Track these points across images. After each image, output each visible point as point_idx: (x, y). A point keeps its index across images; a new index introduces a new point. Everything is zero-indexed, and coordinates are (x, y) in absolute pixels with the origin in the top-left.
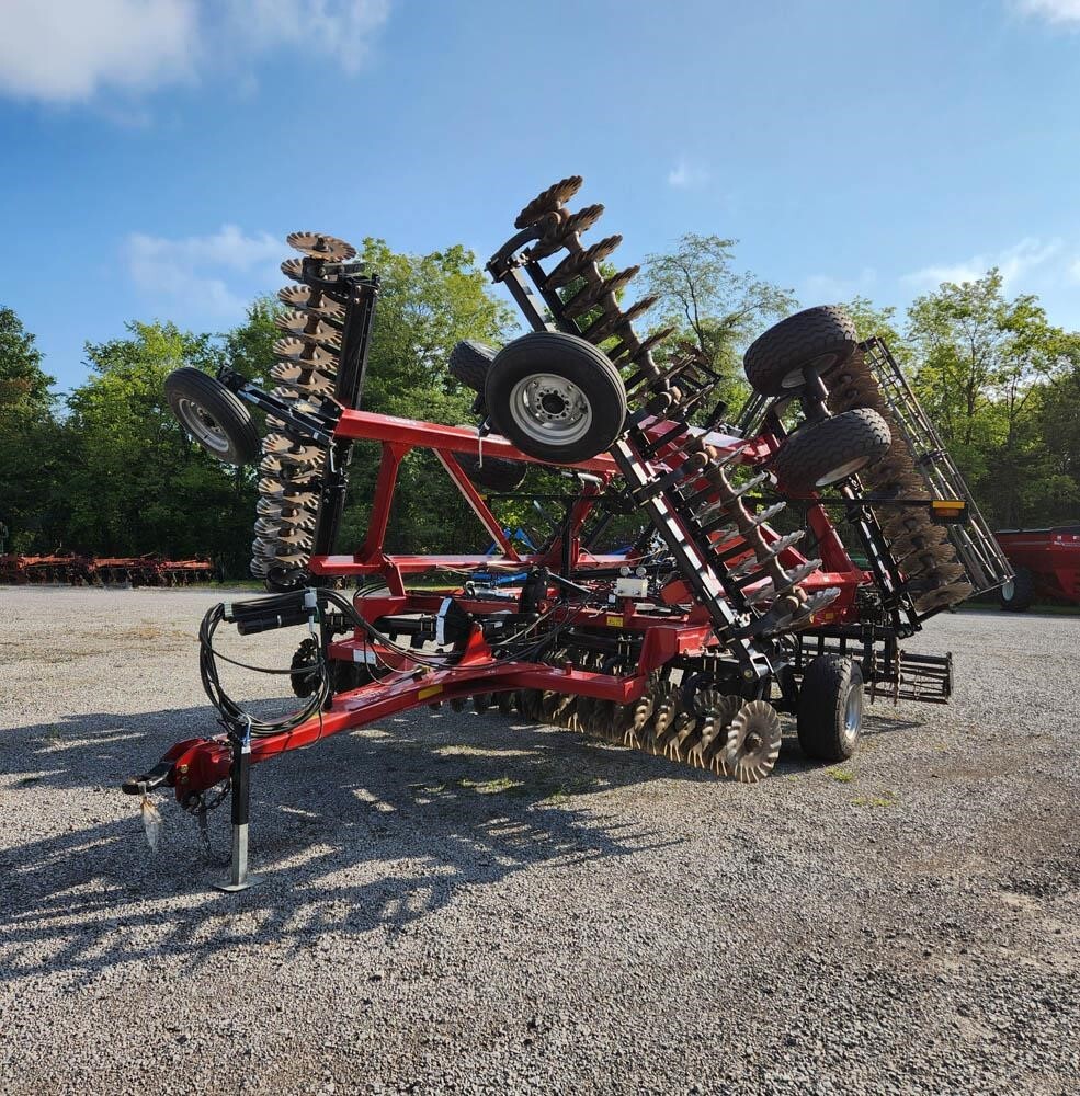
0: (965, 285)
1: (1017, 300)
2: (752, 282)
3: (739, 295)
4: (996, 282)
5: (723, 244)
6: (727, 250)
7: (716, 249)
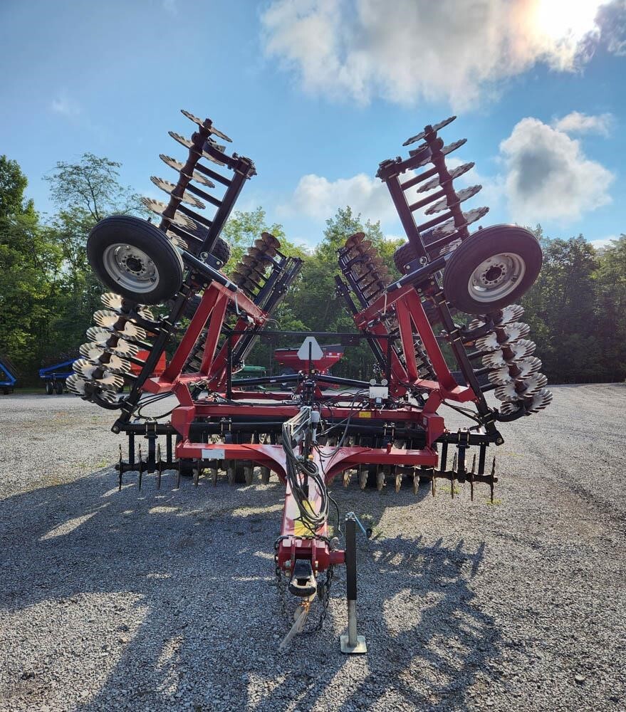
0: (247, 214)
1: (273, 226)
2: (132, 193)
3: (124, 200)
4: (261, 215)
5: (112, 164)
6: (115, 168)
7: (108, 167)
